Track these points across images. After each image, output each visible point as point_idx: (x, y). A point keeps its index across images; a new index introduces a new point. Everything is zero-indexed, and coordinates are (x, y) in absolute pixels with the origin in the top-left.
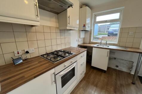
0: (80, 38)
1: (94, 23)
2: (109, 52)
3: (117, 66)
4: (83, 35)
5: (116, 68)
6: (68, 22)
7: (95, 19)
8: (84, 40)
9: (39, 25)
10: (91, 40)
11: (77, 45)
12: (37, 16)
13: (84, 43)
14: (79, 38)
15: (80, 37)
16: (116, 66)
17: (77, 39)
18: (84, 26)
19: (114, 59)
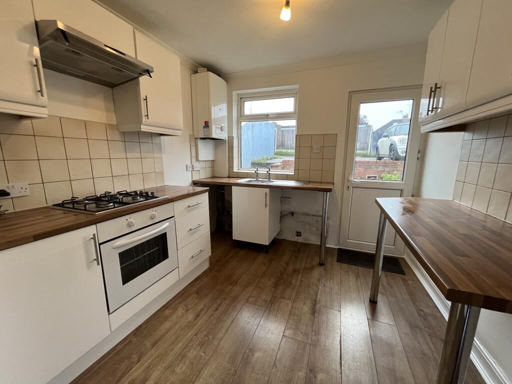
0: (197, 160)
1: (238, 119)
2: (268, 193)
3: (299, 234)
4: (206, 152)
5: (296, 239)
6: (144, 112)
7: (241, 108)
8: (213, 167)
9: (46, 116)
10: (233, 167)
11: (190, 181)
12: (40, 94)
13: (214, 177)
14: (194, 159)
15: (197, 157)
16: (297, 232)
17: (189, 164)
18: (207, 125)
19: (291, 215)
